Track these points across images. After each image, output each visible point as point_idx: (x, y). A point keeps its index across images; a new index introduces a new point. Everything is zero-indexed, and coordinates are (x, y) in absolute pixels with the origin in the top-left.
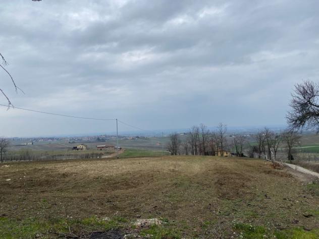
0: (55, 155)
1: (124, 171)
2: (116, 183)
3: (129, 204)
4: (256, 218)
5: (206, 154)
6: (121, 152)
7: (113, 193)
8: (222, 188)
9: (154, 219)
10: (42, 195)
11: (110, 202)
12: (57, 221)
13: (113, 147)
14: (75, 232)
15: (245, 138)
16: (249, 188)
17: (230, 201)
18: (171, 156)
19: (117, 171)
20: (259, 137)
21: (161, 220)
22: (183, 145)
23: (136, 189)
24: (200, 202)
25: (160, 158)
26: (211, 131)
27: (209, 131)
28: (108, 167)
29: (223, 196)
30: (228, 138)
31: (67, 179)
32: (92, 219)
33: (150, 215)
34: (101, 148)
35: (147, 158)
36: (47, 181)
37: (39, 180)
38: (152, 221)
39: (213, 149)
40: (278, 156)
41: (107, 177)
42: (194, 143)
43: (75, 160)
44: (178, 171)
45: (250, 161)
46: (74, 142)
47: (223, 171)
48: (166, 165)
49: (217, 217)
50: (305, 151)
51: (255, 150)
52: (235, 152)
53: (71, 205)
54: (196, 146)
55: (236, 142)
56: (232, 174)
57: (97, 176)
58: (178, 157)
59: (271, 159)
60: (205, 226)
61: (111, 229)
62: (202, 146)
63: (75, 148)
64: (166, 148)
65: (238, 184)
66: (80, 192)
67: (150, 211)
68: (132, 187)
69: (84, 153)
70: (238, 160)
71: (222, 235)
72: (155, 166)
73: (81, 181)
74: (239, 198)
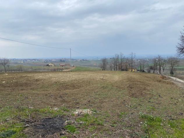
0: (37, 69)
1: (73, 79)
2: (67, 86)
3: (73, 99)
4: (154, 110)
5: (123, 70)
6: (74, 68)
7: (64, 91)
8: (132, 90)
9: (87, 110)
10: (21, 92)
11: (62, 97)
12: (23, 110)
13: (69, 65)
14: (33, 118)
15: (146, 61)
16: (148, 91)
17: (137, 99)
18: (102, 71)
19: (69, 79)
20: (154, 60)
21: (92, 110)
22: (109, 65)
23: (78, 90)
24: (118, 99)
25: (95, 72)
26: (126, 57)
27: (125, 56)
28: (64, 76)
29: (133, 95)
30: (136, 61)
31: (38, 83)
32: (46, 109)
33: (85, 106)
34: (62, 66)
35: (88, 72)
36: (26, 83)
37: (21, 82)
38: (86, 111)
39: (126, 67)
40: (165, 71)
41: (62, 81)
42: (116, 64)
43: (47, 72)
44: (105, 79)
45: (148, 75)
46: (47, 62)
47: (132, 80)
48: (99, 76)
49: (129, 109)
50: (180, 69)
51: (151, 68)
52: (139, 69)
53: (37, 98)
54: (117, 65)
55: (140, 64)
56: (138, 82)
57: (56, 81)
58: (106, 71)
59: (160, 73)
60: (120, 116)
61: (57, 116)
62: (120, 65)
63: (48, 65)
64: (99, 66)
65: (142, 88)
66: (44, 91)
67: (85, 104)
68: (77, 88)
69: (53, 68)
70: (141, 74)
71: (132, 123)
72: (92, 76)
73: (46, 84)
74: (143, 97)
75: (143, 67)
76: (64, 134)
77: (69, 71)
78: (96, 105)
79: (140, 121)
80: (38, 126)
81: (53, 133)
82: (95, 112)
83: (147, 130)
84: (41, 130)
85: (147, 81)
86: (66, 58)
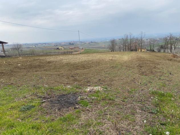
0: (48, 53)
1: (83, 60)
2: (77, 67)
3: (84, 78)
4: (164, 87)
5: (132, 50)
6: (83, 50)
7: (75, 71)
8: (142, 69)
9: (98, 87)
10: (35, 73)
11: (73, 77)
12: (39, 88)
13: (78, 48)
14: (48, 95)
15: (156, 40)
16: (159, 69)
17: (147, 77)
18: (111, 52)
19: (79, 60)
20: (166, 39)
21: (103, 87)
22: (118, 46)
23: (89, 70)
24: (128, 77)
25: (104, 53)
26: (135, 37)
28: (74, 58)
29: (142, 74)
30: (145, 41)
31: (51, 64)
32: (59, 87)
33: (96, 84)
34: (72, 49)
35: (97, 54)
36: (39, 65)
37: (35, 65)
38: (96, 88)
39: (136, 47)
40: (176, 50)
41: (73, 63)
42: (125, 44)
43: (58, 55)
44: (114, 60)
45: (158, 54)
46: (57, 46)
47: (141, 60)
48: (108, 57)
49: (139, 86)
51: (162, 47)
55: (150, 43)
56: (147, 61)
57: (67, 63)
58: (115, 53)
59: (171, 52)
60: (131, 92)
61: (71, 93)
62: (129, 46)
63: (58, 49)
64: (108, 48)
65: (152, 66)
66: (57, 71)
67: (96, 82)
68: (87, 69)
69: (63, 51)
70: (151, 53)
71: (142, 98)
72: (101, 57)
73: (58, 65)
74: (153, 75)
75: (153, 46)
76: (78, 108)
77: (78, 54)
78: (106, 83)
79: (150, 97)
80: (53, 102)
81: (68, 107)
82: (105, 89)
83: (158, 104)
84: (57, 105)
85: (157, 61)
86: (75, 41)
